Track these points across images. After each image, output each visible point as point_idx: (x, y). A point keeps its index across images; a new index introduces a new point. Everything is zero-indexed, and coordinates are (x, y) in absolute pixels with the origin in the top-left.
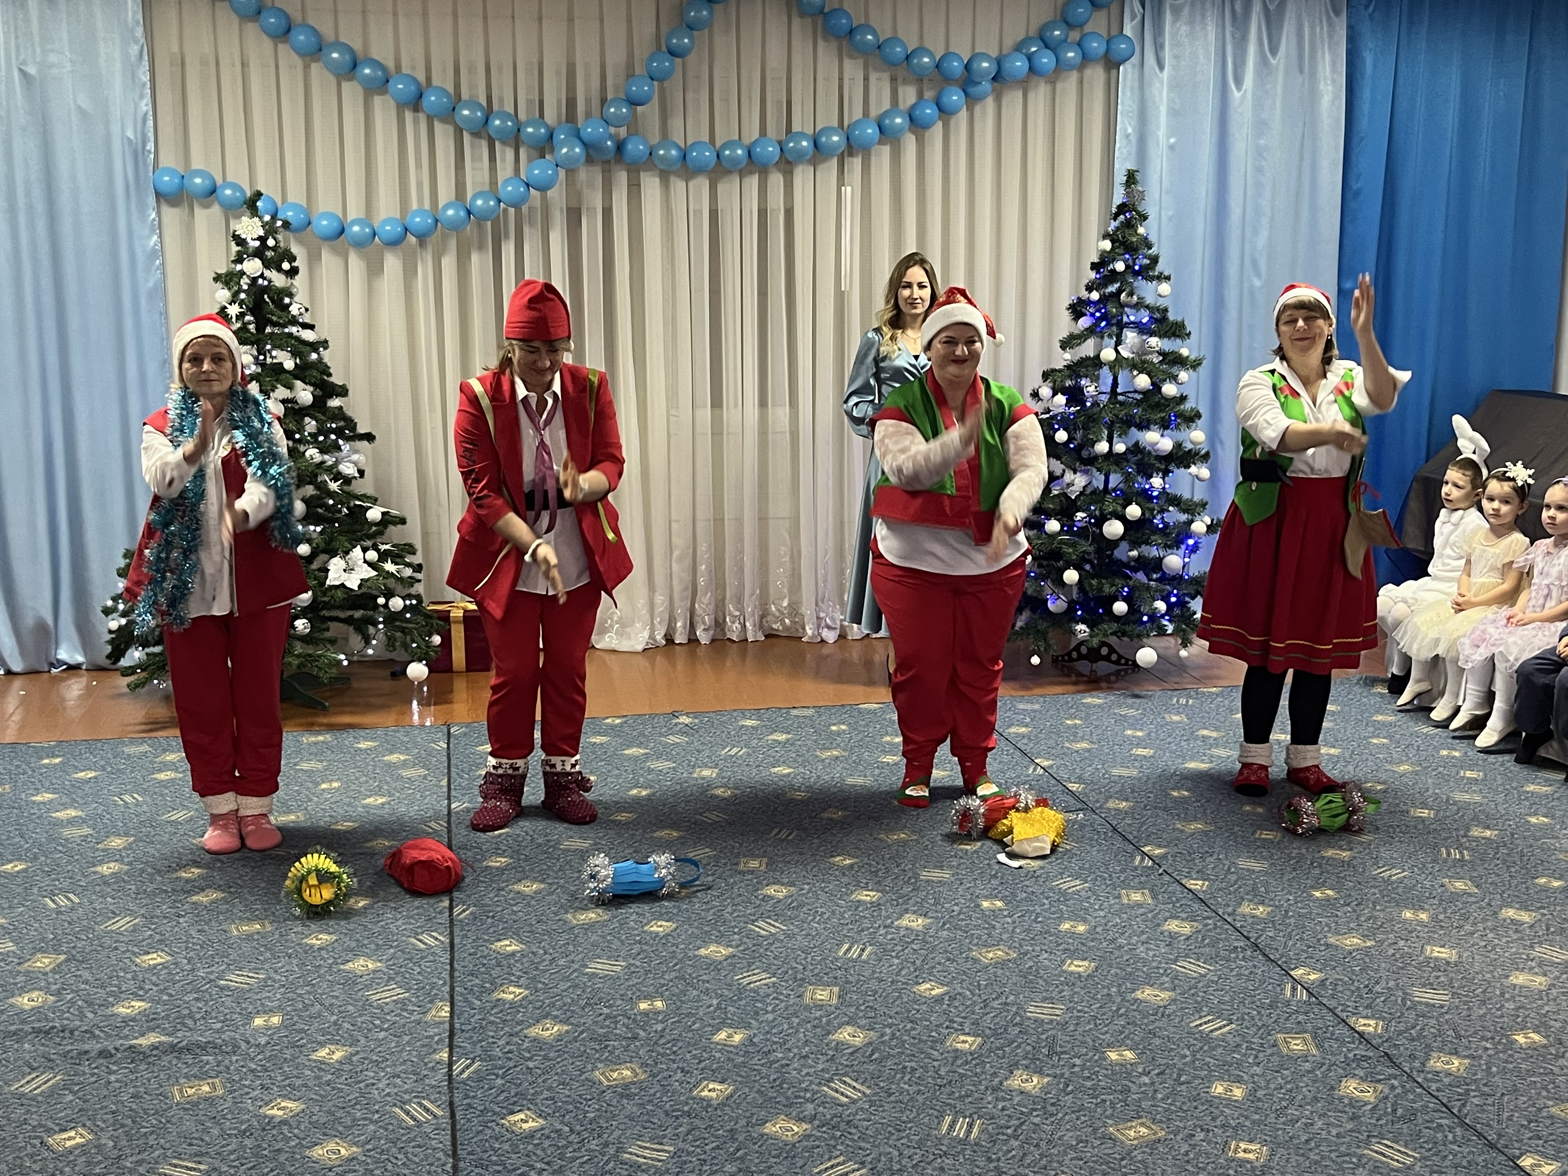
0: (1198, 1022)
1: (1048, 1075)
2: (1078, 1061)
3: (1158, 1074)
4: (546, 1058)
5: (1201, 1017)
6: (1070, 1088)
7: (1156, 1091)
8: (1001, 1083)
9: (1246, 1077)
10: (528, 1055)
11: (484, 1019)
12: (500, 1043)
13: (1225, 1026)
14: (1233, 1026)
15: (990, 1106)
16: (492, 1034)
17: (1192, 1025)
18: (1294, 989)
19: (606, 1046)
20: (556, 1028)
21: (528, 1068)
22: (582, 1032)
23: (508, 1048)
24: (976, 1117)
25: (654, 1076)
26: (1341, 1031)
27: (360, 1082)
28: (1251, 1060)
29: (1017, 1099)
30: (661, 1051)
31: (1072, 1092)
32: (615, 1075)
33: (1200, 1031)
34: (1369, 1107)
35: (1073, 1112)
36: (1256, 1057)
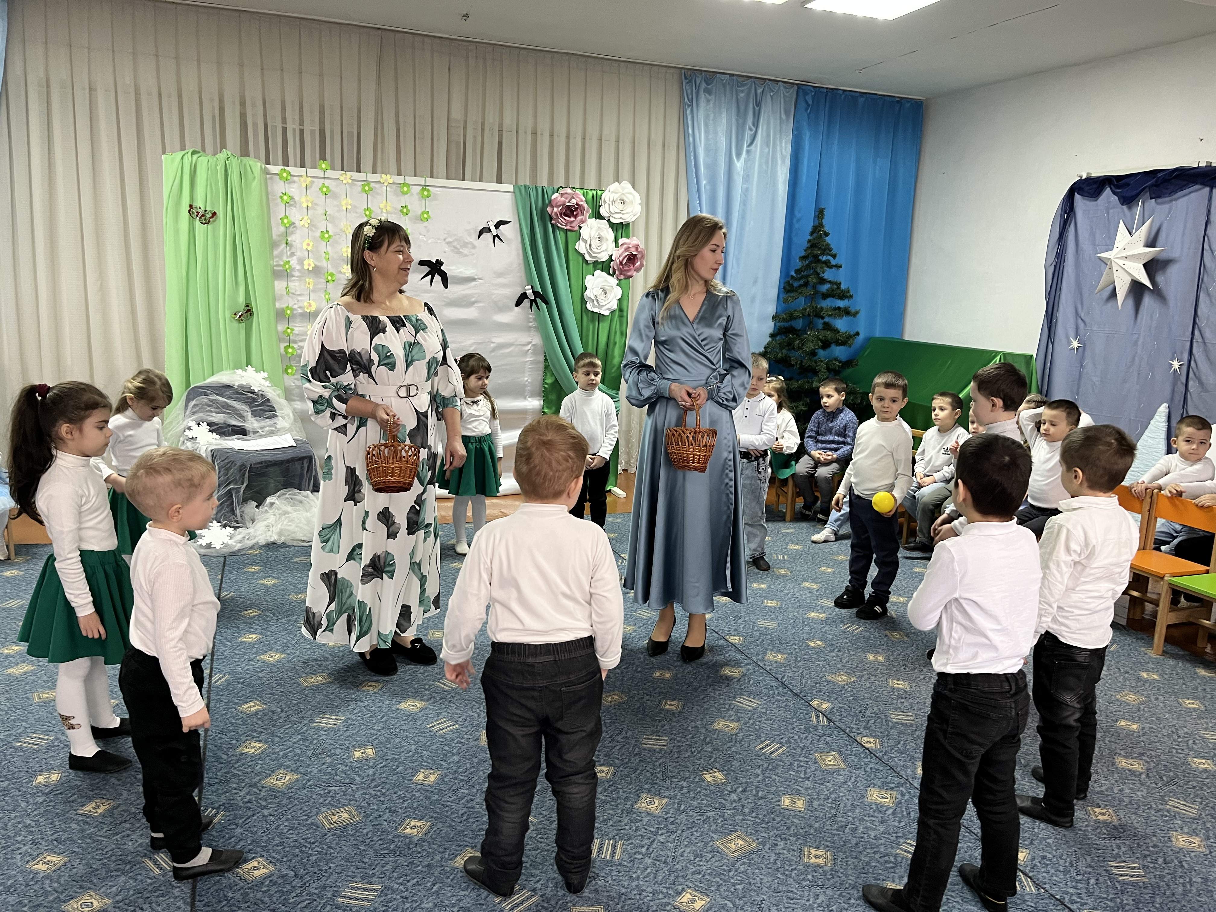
0: (761, 746)
1: (665, 797)
2: (685, 784)
3: (742, 792)
4: (279, 805)
5: (762, 742)
6: (683, 807)
7: (743, 806)
8: (632, 805)
9: (803, 791)
10: (264, 803)
11: (228, 773)
12: (242, 793)
13: (779, 748)
14: (785, 748)
15: (627, 828)
16: (234, 786)
17: (757, 748)
18: (817, 717)
19: (330, 791)
20: (287, 778)
21: (264, 816)
22: (309, 780)
23: (248, 797)
24: (617, 837)
25: (367, 816)
26: (855, 748)
27: (117, 834)
28: (802, 775)
29: (646, 819)
30: (373, 793)
31: (684, 810)
32: (335, 818)
33: (764, 754)
34: (890, 812)
35: (688, 828)
36: (805, 773)
